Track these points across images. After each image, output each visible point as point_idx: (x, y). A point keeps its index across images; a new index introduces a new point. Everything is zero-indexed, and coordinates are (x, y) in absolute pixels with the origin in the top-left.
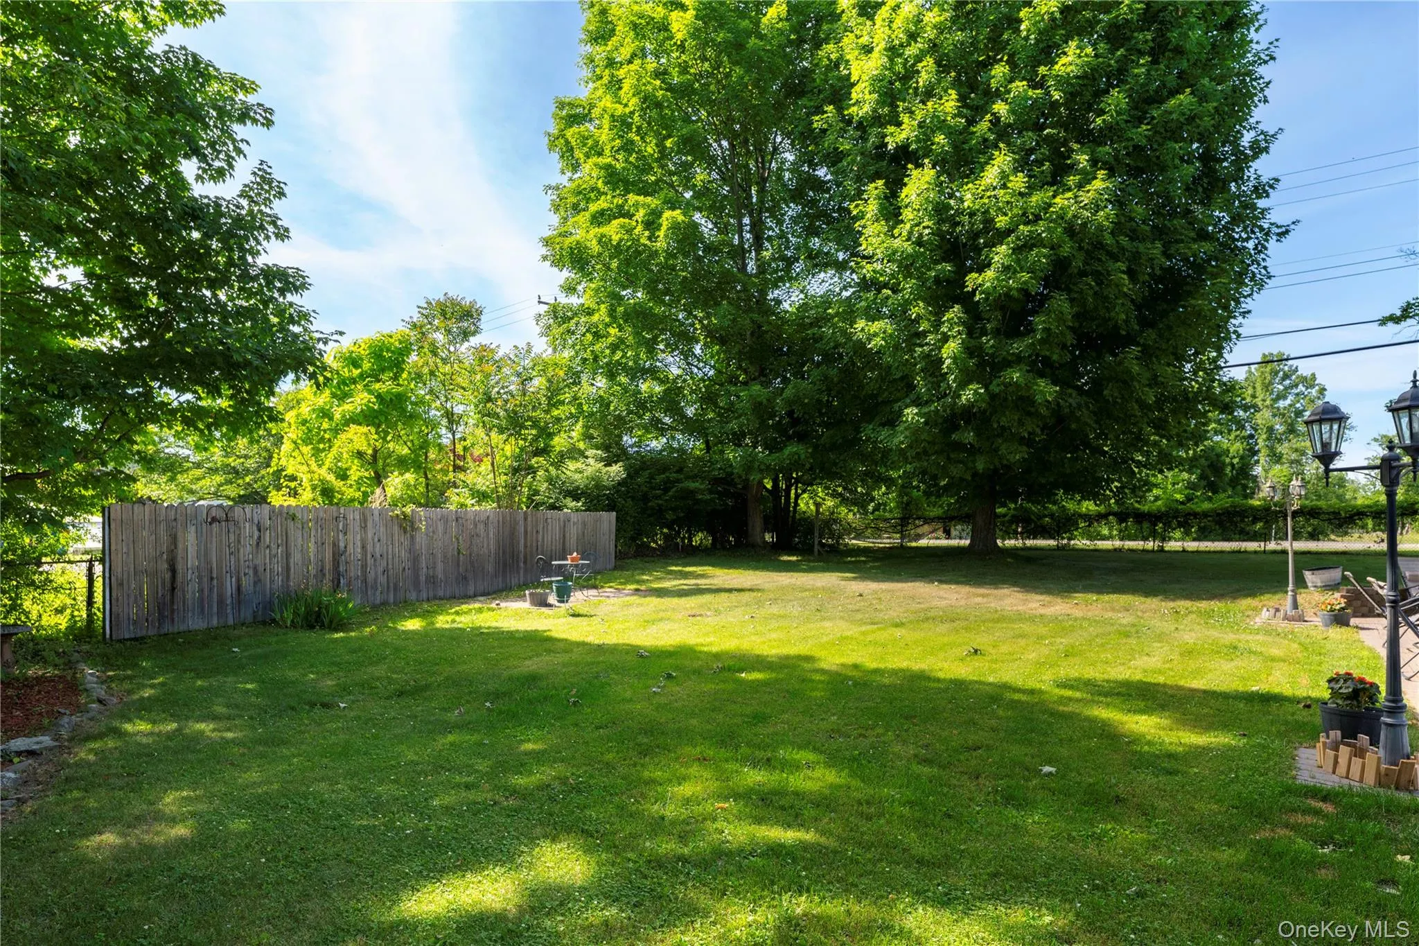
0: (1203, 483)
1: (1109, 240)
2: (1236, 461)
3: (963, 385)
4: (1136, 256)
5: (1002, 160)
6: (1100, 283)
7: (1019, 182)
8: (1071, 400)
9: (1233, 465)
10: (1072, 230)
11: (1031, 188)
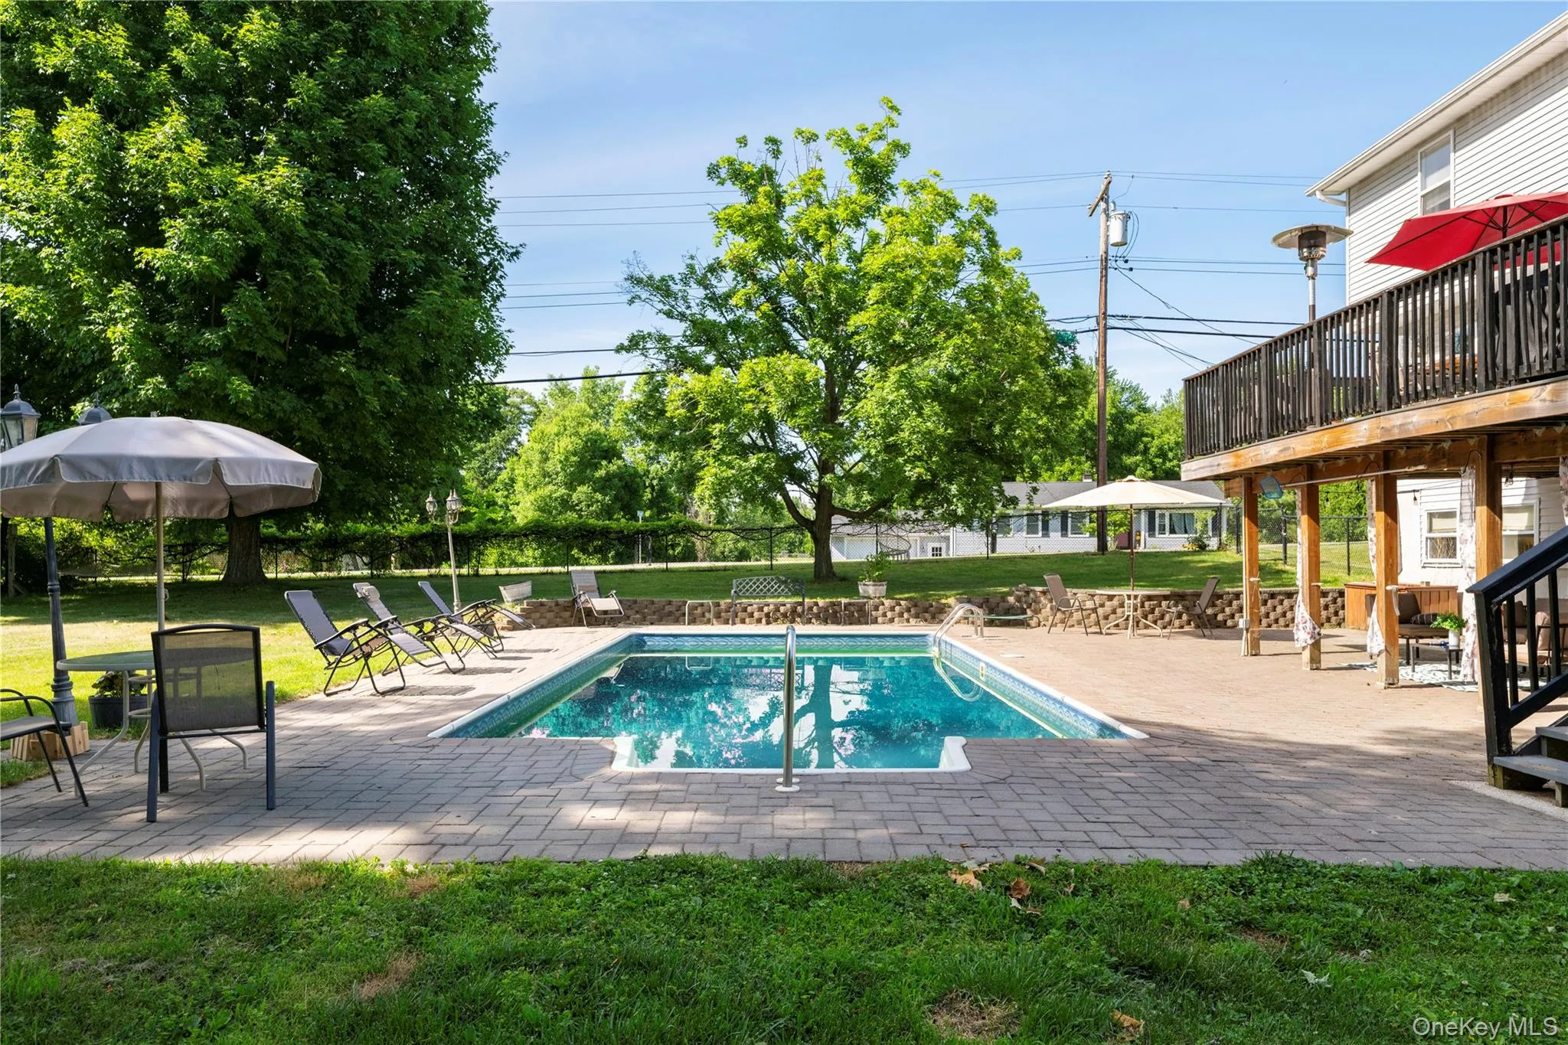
0: (618, 505)
1: (302, 231)
2: (655, 482)
3: (141, 380)
4: (341, 254)
5: (175, 121)
6: (297, 278)
7: (196, 149)
8: (284, 404)
9: (652, 487)
10: (263, 215)
11: (212, 159)
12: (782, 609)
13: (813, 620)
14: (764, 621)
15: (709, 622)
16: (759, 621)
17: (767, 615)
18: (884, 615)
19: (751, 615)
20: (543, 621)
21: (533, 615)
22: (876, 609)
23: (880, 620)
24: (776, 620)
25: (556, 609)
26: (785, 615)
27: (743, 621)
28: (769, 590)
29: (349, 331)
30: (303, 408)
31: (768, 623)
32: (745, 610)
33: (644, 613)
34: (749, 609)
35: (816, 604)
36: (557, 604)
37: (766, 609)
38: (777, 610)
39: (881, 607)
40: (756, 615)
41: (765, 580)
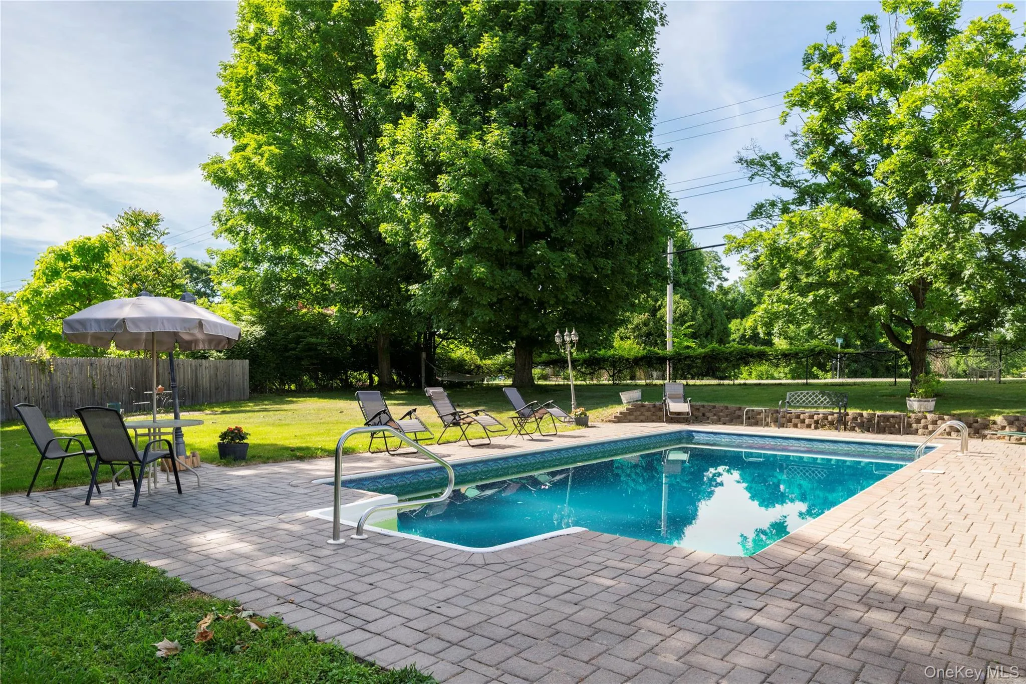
5: (444, 115)
11: (461, 135)
12: (830, 418)
13: (857, 429)
14: (813, 426)
15: (767, 425)
16: (809, 426)
17: (817, 422)
18: (926, 427)
19: (803, 421)
20: (642, 418)
21: (635, 413)
22: (918, 421)
23: (920, 431)
24: (823, 426)
25: (653, 410)
26: (832, 423)
27: (796, 426)
28: (816, 402)
29: (547, 227)
30: (521, 279)
31: (816, 428)
32: (798, 417)
33: (718, 416)
34: (802, 416)
35: (861, 415)
36: (655, 406)
37: (816, 417)
38: (825, 418)
39: (923, 421)
40: (807, 421)
41: (814, 393)
